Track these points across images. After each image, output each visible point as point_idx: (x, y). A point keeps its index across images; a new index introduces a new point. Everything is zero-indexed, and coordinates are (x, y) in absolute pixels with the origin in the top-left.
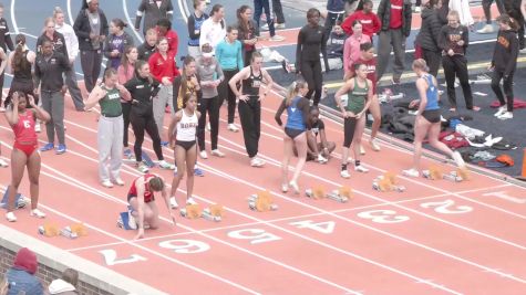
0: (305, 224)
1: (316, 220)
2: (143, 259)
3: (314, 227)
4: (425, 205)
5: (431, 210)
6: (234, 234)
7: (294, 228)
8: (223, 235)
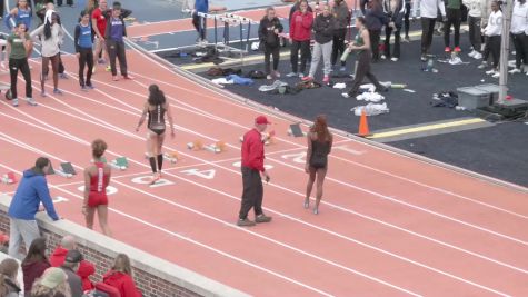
0: (192, 172)
1: (201, 168)
2: (65, 200)
3: (199, 174)
4: (284, 157)
5: (290, 160)
6: (137, 180)
7: (184, 175)
8: (128, 181)
